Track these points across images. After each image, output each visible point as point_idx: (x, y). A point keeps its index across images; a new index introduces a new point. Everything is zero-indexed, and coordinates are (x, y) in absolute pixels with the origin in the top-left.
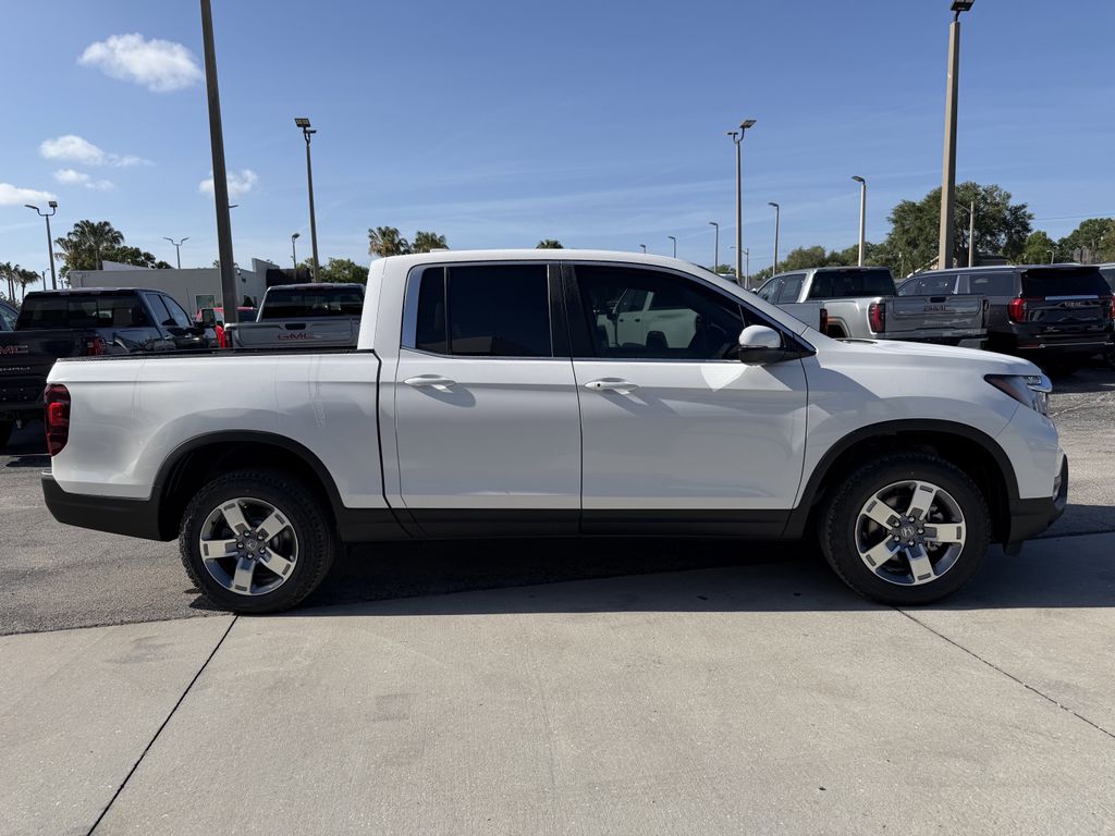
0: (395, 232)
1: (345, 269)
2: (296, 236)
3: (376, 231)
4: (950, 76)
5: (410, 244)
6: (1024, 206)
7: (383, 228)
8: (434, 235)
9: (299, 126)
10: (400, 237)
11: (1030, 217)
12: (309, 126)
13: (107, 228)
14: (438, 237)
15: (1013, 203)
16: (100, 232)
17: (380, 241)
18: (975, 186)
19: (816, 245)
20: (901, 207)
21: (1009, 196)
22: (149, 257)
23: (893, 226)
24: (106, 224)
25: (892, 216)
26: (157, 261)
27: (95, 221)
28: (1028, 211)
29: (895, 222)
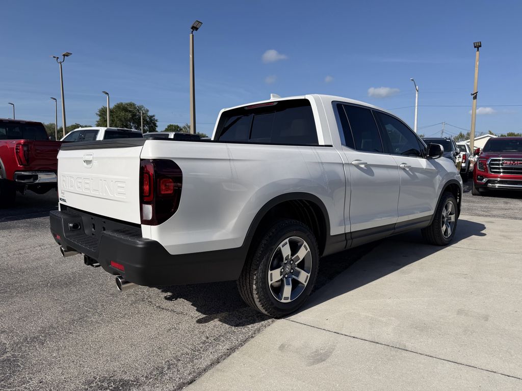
4: (191, 56)
6: (154, 116)
11: (156, 121)
15: (150, 114)
18: (134, 105)
19: (52, 123)
20: (102, 109)
21: (148, 111)
23: (99, 118)
25: (98, 113)
28: (156, 118)
29: (100, 116)
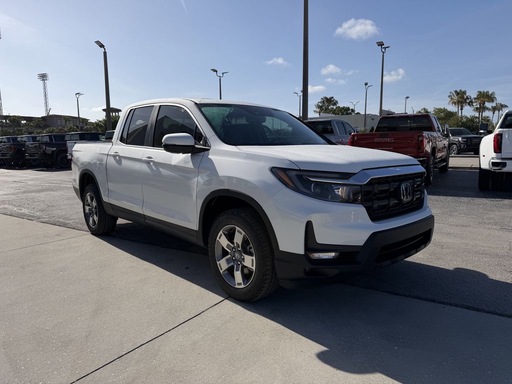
0: (464, 93)
1: (442, 113)
2: (407, 98)
3: (454, 93)
5: (472, 98)
7: (458, 91)
8: (488, 92)
9: (379, 45)
10: (467, 95)
12: (383, 45)
13: (332, 99)
14: (490, 93)
16: (329, 101)
17: (456, 98)
22: (353, 111)
24: (332, 98)
26: (356, 112)
27: (328, 97)
